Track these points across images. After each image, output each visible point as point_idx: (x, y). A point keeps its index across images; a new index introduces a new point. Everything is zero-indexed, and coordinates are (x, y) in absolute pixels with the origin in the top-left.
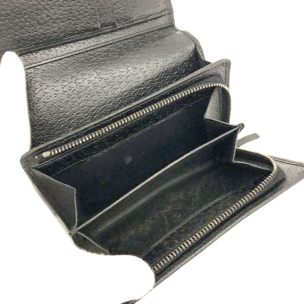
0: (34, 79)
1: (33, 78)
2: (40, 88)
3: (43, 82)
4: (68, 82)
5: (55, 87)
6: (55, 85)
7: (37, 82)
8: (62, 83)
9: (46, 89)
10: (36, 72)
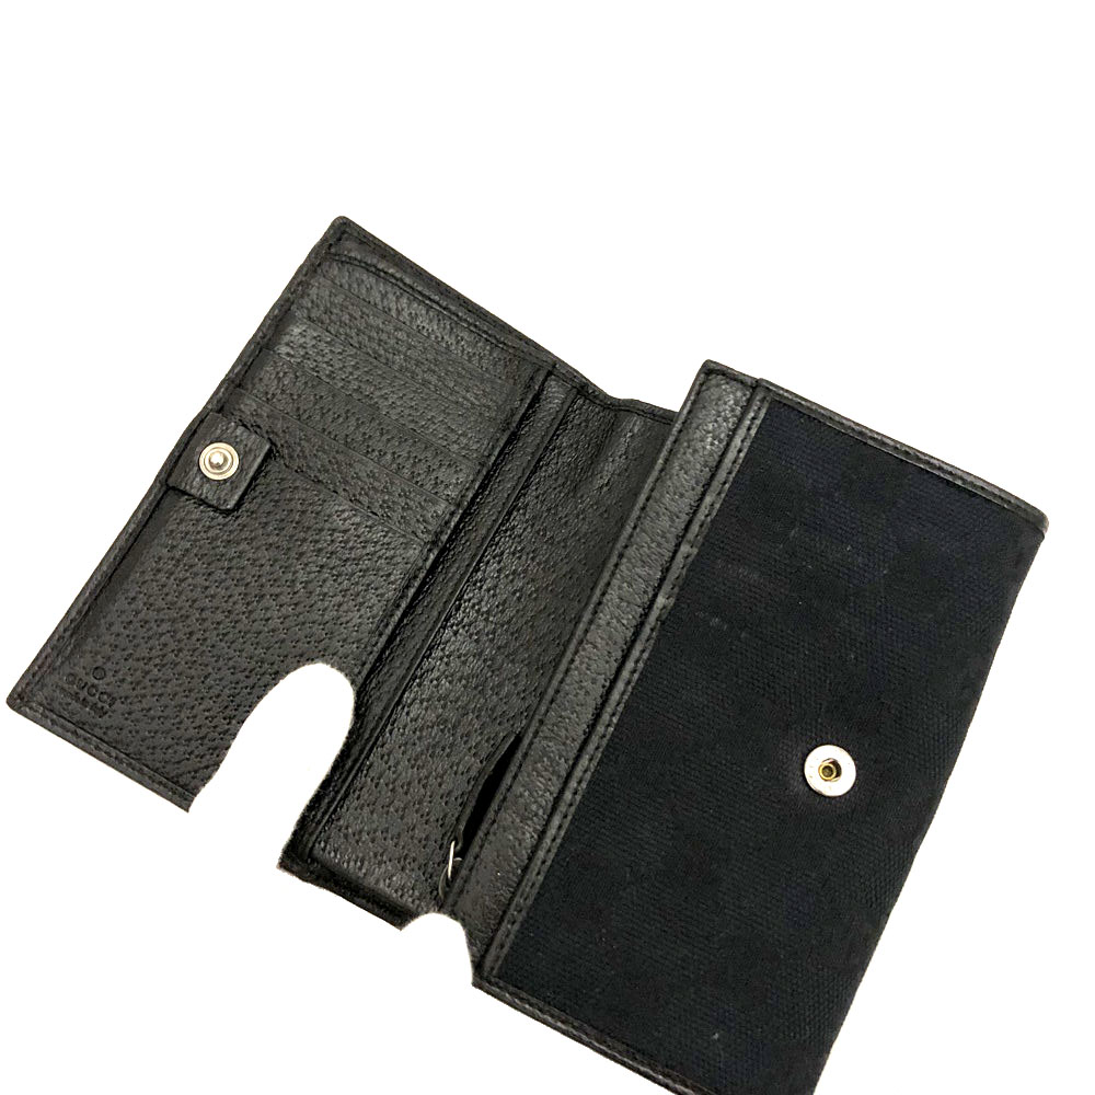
0: (398, 783)
1: (395, 780)
2: (429, 793)
3: (424, 772)
4: (476, 731)
5: (458, 764)
6: (454, 759)
7: (409, 784)
8: (465, 743)
9: (440, 785)
10: (391, 763)
